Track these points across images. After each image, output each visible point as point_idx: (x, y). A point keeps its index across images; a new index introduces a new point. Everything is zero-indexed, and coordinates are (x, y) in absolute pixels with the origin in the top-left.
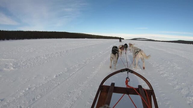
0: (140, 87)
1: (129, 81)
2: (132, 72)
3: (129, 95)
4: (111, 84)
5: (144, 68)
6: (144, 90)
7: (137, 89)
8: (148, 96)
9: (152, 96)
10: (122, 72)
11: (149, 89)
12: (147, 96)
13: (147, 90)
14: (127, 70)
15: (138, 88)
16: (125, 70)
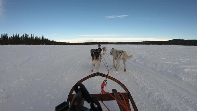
0: (114, 91)
1: (106, 85)
3: (104, 102)
5: (125, 70)
6: (120, 94)
8: (125, 99)
9: (129, 99)
10: (93, 77)
11: (125, 92)
12: (123, 100)
13: (123, 94)
14: (98, 74)
15: (113, 93)
16: (96, 75)
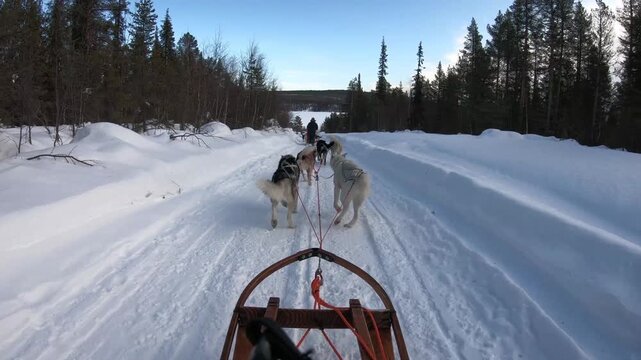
0: (355, 303)
2: (331, 258)
4: (269, 302)
6: (366, 312)
7: (348, 313)
9: (392, 329)
10: (300, 259)
13: (376, 313)
14: (316, 252)
15: (350, 308)
16: (311, 254)
